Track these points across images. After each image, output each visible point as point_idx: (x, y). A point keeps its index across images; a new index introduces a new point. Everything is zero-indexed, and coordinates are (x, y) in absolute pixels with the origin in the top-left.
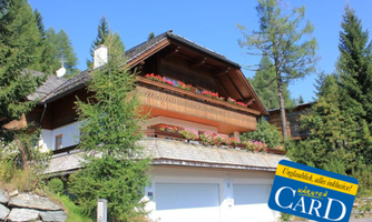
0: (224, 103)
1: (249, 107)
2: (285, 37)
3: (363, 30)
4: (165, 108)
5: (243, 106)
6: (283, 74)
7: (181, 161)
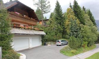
0: (30, 19)
1: (36, 20)
2: (44, 4)
3: (60, 5)
4: (16, 20)
5: (34, 20)
6: (43, 12)
7: (20, 34)
